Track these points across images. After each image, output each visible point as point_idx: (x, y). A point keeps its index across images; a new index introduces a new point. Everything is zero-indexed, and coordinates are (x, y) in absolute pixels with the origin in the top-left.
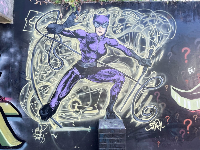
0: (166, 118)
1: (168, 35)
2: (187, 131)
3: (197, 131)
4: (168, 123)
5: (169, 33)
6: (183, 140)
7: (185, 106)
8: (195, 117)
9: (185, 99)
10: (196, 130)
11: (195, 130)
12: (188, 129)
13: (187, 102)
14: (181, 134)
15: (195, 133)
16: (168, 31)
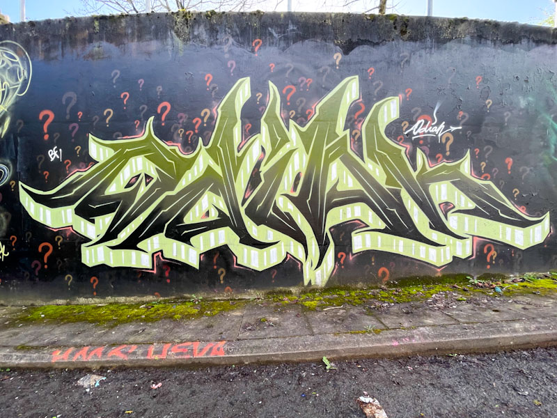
0: (11, 238)
1: (17, 88)
2: (43, 264)
3: (60, 265)
4: (13, 247)
5: (18, 84)
6: (37, 279)
7: (41, 220)
8: (59, 239)
9: (42, 207)
10: (60, 263)
11: (57, 263)
12: (46, 261)
13: (44, 212)
14: (34, 269)
15: (57, 269)
16: (17, 80)
